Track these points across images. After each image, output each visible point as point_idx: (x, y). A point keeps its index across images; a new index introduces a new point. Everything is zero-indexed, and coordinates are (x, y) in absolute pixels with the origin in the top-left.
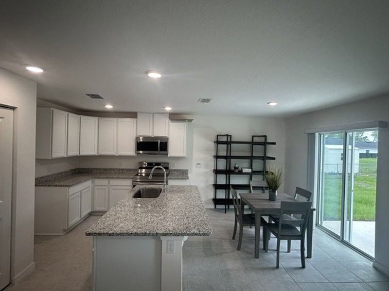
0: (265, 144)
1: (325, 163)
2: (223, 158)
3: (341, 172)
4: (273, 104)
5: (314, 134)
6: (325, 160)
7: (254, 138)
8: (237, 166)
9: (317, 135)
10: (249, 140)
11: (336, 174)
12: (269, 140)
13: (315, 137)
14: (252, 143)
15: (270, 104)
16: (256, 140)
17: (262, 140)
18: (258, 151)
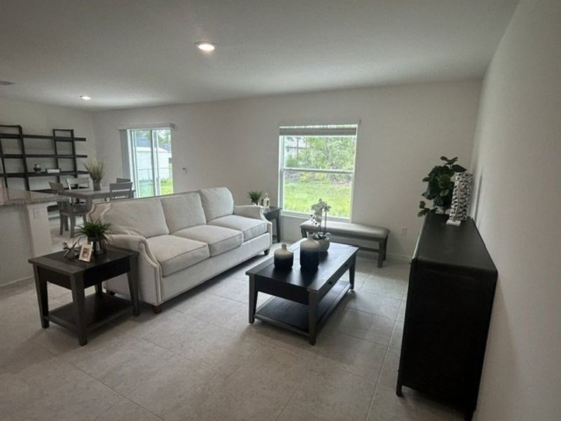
0: (72, 140)
1: (138, 168)
2: (18, 158)
3: (152, 179)
4: (86, 98)
5: (126, 130)
6: (138, 165)
7: (56, 132)
8: (38, 167)
9: (128, 131)
10: (50, 134)
11: (148, 181)
12: (76, 136)
13: (126, 134)
14: (55, 139)
15: (83, 98)
16: (58, 134)
17: (68, 135)
18: (64, 148)
